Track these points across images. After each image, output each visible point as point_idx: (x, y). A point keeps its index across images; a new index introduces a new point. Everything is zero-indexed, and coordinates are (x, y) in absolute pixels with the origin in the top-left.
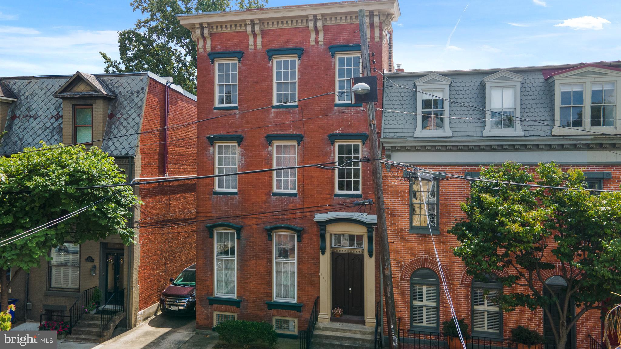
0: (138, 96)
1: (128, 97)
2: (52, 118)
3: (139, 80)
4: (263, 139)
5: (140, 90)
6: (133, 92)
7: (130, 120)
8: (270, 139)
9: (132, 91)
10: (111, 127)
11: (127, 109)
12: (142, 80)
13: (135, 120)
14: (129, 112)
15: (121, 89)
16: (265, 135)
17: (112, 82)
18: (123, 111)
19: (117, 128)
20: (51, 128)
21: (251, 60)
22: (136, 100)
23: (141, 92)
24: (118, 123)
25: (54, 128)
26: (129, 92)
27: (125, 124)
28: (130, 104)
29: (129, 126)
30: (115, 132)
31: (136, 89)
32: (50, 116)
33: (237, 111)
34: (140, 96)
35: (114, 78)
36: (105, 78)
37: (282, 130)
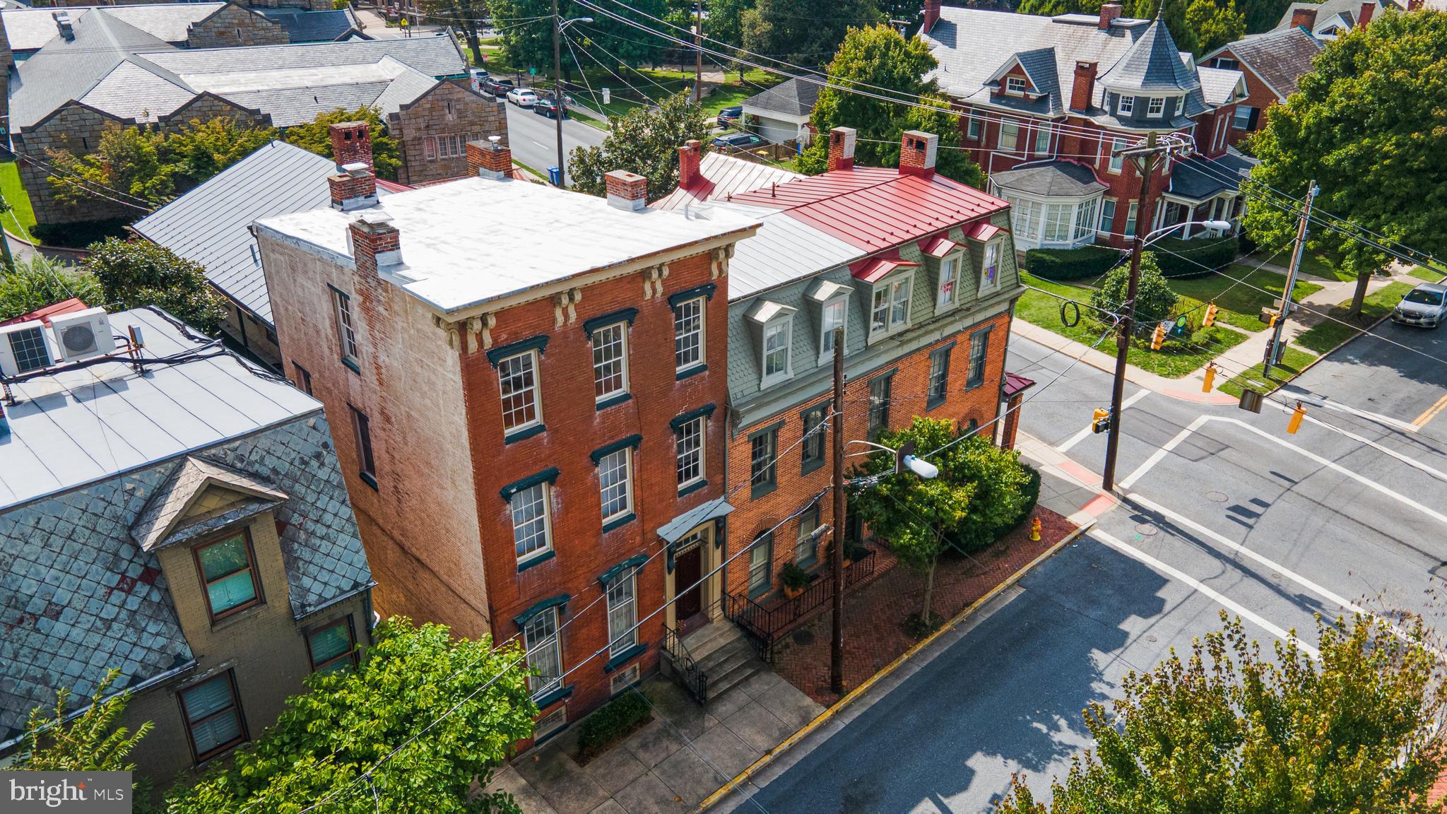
0: (322, 464)
1: (299, 473)
2: (110, 594)
3: (306, 430)
4: (586, 461)
5: (320, 449)
6: (306, 459)
7: (328, 518)
8: (595, 458)
9: (302, 458)
10: (292, 550)
11: (311, 498)
12: (314, 428)
13: (340, 514)
14: (319, 504)
15: (270, 462)
16: (590, 453)
17: (239, 452)
18: (302, 507)
19: (306, 545)
20: (124, 615)
21: (560, 346)
22: (323, 474)
23: (325, 453)
24: (303, 536)
25: (135, 612)
26: (296, 463)
27: (321, 530)
28: (312, 487)
29: (331, 531)
30: (306, 555)
31: (309, 450)
32: (102, 591)
33: (545, 434)
34: (326, 461)
35: (237, 443)
36: (213, 451)
37: (612, 438)
